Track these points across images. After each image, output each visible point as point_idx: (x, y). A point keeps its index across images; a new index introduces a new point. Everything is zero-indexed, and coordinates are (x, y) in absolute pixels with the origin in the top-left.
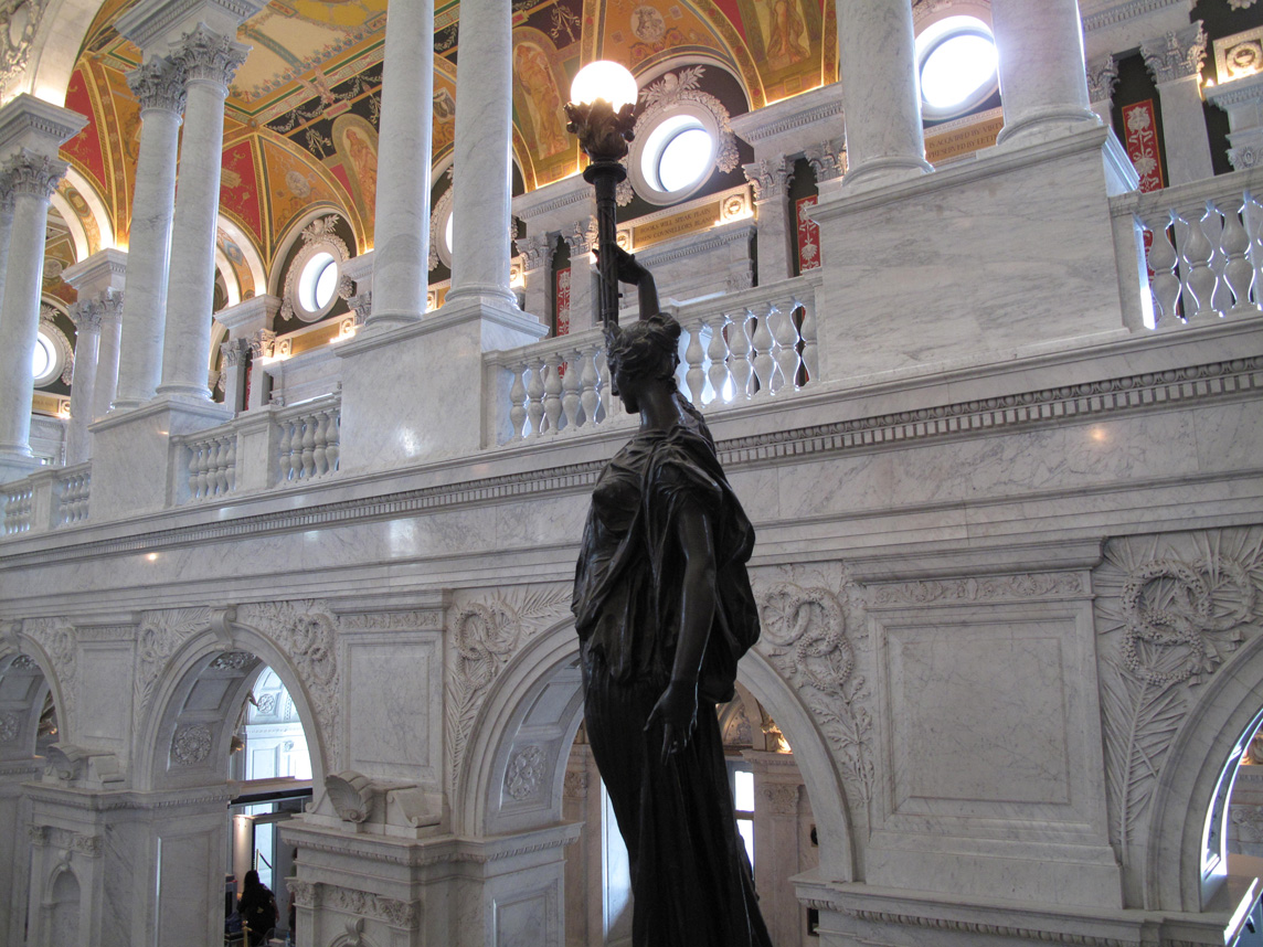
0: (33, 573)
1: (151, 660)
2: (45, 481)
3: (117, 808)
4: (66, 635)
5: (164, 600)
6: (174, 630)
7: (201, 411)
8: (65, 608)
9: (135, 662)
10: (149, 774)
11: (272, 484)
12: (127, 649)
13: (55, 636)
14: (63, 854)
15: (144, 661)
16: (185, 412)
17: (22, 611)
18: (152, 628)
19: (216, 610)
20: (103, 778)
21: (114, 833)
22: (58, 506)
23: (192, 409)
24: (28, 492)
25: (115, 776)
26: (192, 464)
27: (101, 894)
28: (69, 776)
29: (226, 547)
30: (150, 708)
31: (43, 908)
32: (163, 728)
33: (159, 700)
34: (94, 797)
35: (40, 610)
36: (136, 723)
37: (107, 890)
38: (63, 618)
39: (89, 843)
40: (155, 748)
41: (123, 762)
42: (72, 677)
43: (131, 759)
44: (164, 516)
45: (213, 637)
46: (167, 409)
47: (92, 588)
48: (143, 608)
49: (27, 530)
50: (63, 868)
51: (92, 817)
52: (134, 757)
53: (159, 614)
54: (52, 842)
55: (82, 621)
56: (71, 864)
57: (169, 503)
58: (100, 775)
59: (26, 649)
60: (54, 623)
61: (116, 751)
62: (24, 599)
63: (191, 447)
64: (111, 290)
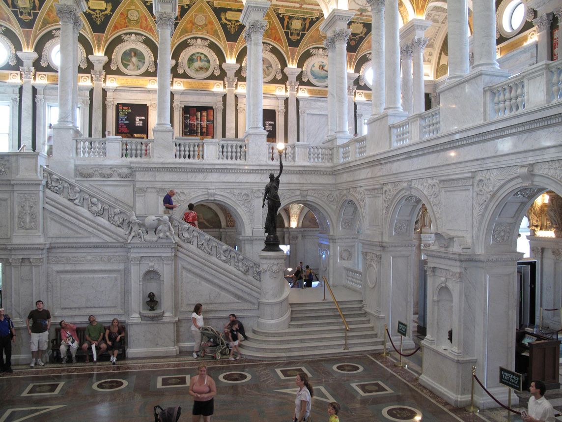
0: (415, 160)
1: (482, 193)
2: (415, 119)
3: (469, 260)
4: (434, 185)
5: (488, 165)
6: (495, 179)
7: (496, 74)
8: (433, 173)
9: (473, 195)
10: (483, 246)
11: (548, 101)
12: (469, 190)
13: (429, 186)
14: (443, 279)
15: (478, 194)
16: (489, 75)
17: (411, 177)
18: (482, 178)
19: (522, 167)
20: (462, 247)
21: (467, 271)
22: (422, 130)
23: (492, 73)
24: (406, 125)
25: (467, 246)
26: (496, 100)
27: (463, 298)
28: (445, 246)
29: (525, 136)
30: (483, 215)
31: (434, 301)
32: (490, 225)
33: (488, 212)
34: (460, 255)
35: (421, 175)
36: (475, 223)
37: (466, 296)
38: (432, 178)
39: (457, 275)
40: (486, 234)
41: (469, 241)
42: (439, 203)
43: (473, 239)
44: (482, 126)
45: (520, 180)
46: (481, 75)
47: (447, 163)
48: (476, 170)
49: (407, 142)
50: (443, 285)
51: (458, 263)
52: (474, 238)
53: (485, 172)
54: (436, 274)
55: (443, 178)
56: (446, 283)
57: (485, 120)
58: (460, 246)
59: (414, 193)
60: (427, 181)
61: (464, 236)
62: (412, 171)
63: (494, 91)
64: (416, 38)
